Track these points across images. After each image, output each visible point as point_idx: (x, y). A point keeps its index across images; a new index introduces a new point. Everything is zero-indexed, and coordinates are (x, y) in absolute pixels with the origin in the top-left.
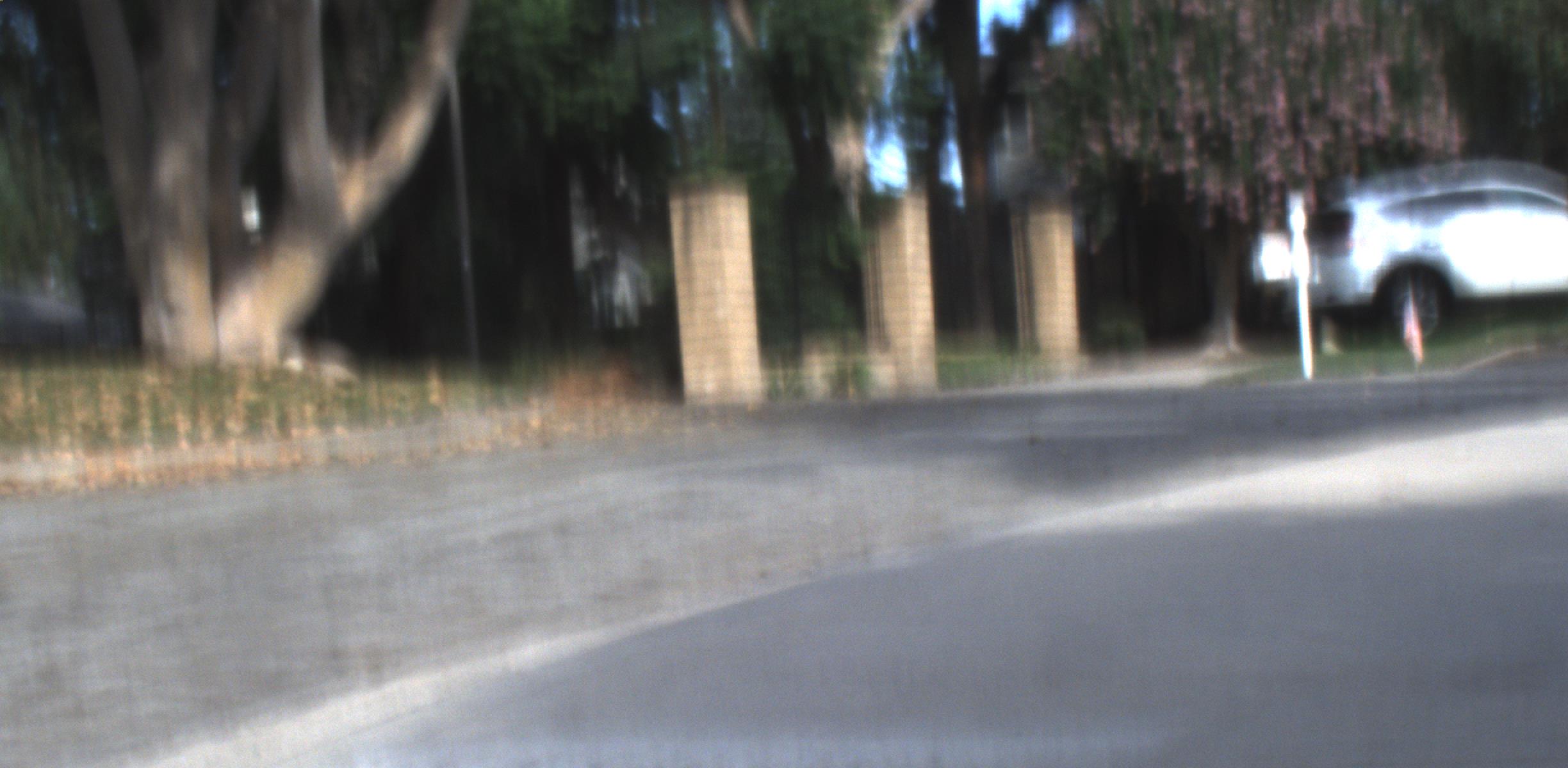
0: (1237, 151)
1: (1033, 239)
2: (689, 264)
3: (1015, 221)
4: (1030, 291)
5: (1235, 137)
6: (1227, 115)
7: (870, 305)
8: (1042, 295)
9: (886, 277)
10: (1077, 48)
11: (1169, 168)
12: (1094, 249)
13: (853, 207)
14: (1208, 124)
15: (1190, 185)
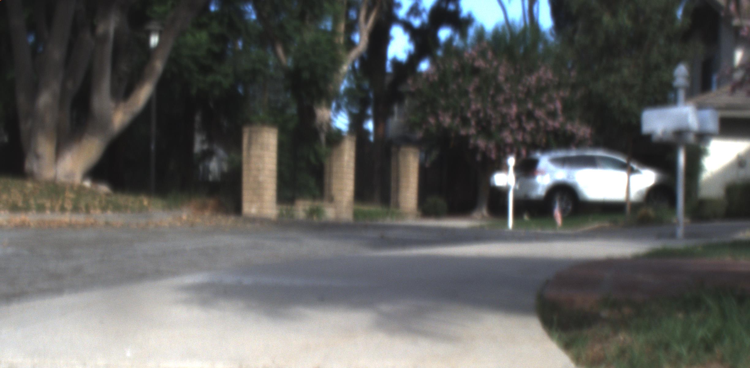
0: (493, 128)
1: (401, 158)
2: (249, 156)
3: (393, 149)
4: (398, 181)
5: (493, 122)
6: (490, 112)
7: (327, 180)
8: (403, 183)
9: (335, 169)
10: (427, 75)
11: (463, 132)
12: (427, 165)
13: (323, 137)
14: (481, 115)
15: (472, 141)
